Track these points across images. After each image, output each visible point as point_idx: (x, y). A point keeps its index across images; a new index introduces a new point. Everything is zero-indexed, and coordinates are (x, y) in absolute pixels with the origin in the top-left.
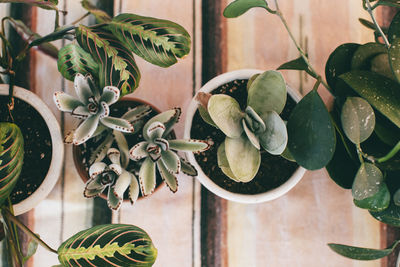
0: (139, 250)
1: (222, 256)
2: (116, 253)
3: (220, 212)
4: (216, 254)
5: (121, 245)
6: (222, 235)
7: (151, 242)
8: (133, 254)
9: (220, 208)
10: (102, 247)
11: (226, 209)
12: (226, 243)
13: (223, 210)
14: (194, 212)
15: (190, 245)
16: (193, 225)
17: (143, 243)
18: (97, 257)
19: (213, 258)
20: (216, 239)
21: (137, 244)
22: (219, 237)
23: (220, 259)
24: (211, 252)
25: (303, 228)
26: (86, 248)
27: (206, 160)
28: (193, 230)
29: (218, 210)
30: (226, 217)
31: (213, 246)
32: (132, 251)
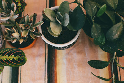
0: (21, 58)
1: (55, 73)
2: (13, 59)
3: (54, 59)
4: (53, 73)
5: (15, 56)
6: (55, 67)
7: (25, 55)
8: (19, 60)
9: (54, 58)
10: (8, 56)
11: (56, 58)
12: (56, 69)
13: (55, 58)
14: (45, 59)
15: (44, 70)
16: (45, 63)
17: (23, 55)
18: (6, 59)
19: (52, 74)
20: (53, 68)
21: (20, 56)
22: (54, 67)
23: (54, 75)
24: (51, 72)
25: (82, 64)
26: (3, 56)
27: (46, 34)
28: (45, 65)
29: (53, 59)
30: (56, 61)
31: (52, 70)
32: (19, 58)
